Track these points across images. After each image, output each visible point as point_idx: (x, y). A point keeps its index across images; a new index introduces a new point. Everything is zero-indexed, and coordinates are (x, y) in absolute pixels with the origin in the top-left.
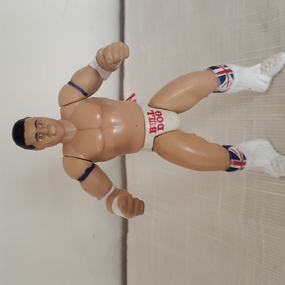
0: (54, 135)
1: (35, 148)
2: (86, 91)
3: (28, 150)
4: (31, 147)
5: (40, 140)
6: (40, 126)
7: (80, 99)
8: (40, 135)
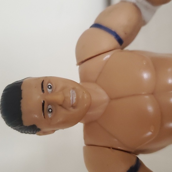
0: (74, 107)
1: (39, 130)
2: (122, 35)
3: (28, 135)
4: (33, 129)
5: (50, 115)
6: (49, 90)
7: (112, 48)
8: (50, 107)
